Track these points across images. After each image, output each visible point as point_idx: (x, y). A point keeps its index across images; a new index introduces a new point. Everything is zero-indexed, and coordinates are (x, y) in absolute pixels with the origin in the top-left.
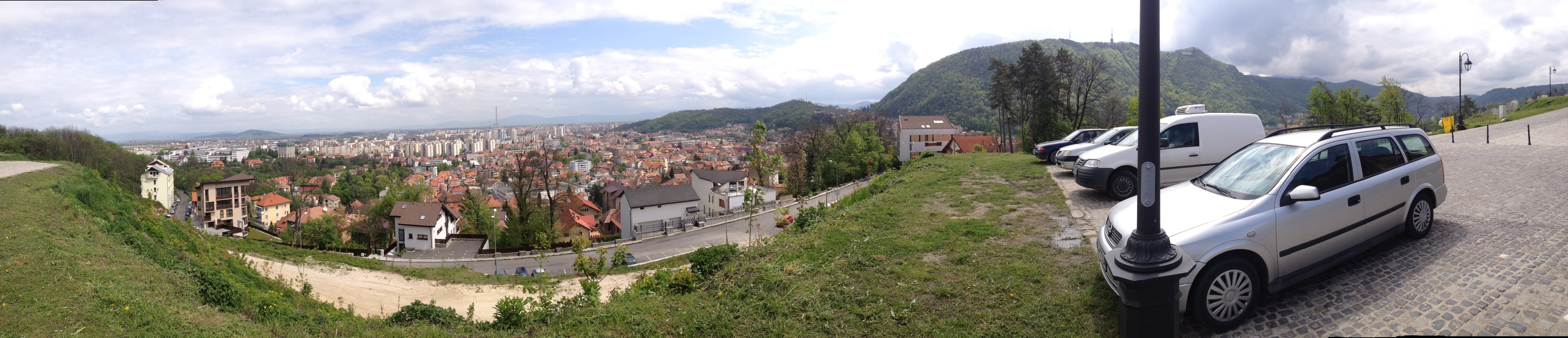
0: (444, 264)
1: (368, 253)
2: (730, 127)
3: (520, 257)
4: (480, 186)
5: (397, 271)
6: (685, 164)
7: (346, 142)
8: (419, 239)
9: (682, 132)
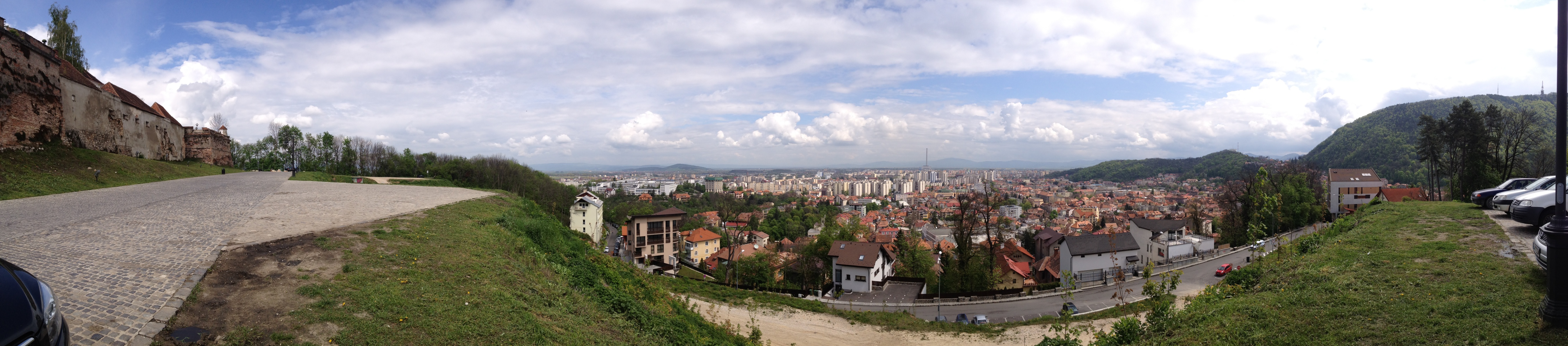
0: (885, 308)
1: (806, 293)
2: (1161, 177)
3: (959, 303)
4: (909, 227)
5: (840, 314)
6: (1116, 213)
7: (774, 179)
8: (856, 280)
9: (1114, 181)
